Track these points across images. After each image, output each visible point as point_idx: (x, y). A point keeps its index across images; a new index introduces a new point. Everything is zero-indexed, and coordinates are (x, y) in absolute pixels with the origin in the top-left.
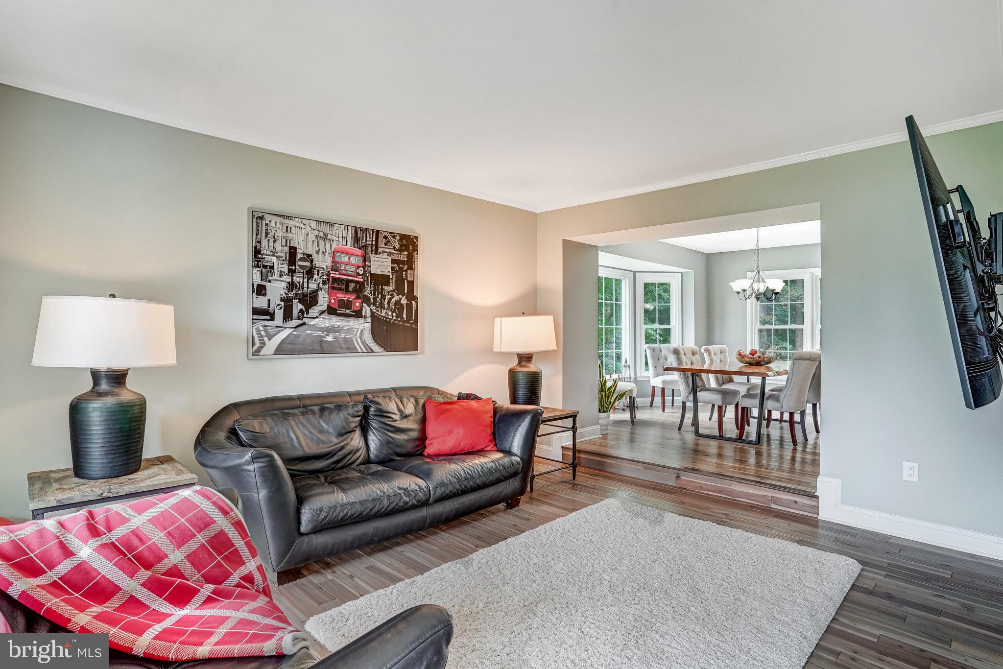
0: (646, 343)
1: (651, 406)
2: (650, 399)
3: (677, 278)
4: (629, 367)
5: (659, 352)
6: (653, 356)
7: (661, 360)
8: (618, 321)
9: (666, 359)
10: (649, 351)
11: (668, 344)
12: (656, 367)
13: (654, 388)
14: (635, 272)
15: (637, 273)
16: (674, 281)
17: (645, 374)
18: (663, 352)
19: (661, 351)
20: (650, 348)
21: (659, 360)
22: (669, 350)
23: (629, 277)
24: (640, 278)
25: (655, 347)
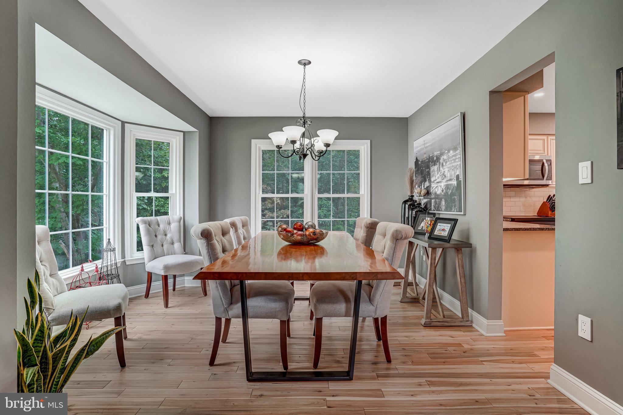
0: (138, 216)
1: (147, 296)
2: (145, 286)
3: (178, 138)
4: (114, 250)
5: (157, 227)
6: (148, 232)
7: (159, 237)
8: (97, 185)
9: (166, 235)
10: (144, 225)
11: (168, 216)
12: (153, 246)
13: (150, 275)
14: (123, 123)
15: (126, 124)
16: (174, 140)
17: (138, 255)
18: (162, 226)
19: (159, 225)
20: (145, 222)
21: (156, 236)
22: (169, 224)
23: (114, 127)
24: (131, 131)
25: (151, 221)
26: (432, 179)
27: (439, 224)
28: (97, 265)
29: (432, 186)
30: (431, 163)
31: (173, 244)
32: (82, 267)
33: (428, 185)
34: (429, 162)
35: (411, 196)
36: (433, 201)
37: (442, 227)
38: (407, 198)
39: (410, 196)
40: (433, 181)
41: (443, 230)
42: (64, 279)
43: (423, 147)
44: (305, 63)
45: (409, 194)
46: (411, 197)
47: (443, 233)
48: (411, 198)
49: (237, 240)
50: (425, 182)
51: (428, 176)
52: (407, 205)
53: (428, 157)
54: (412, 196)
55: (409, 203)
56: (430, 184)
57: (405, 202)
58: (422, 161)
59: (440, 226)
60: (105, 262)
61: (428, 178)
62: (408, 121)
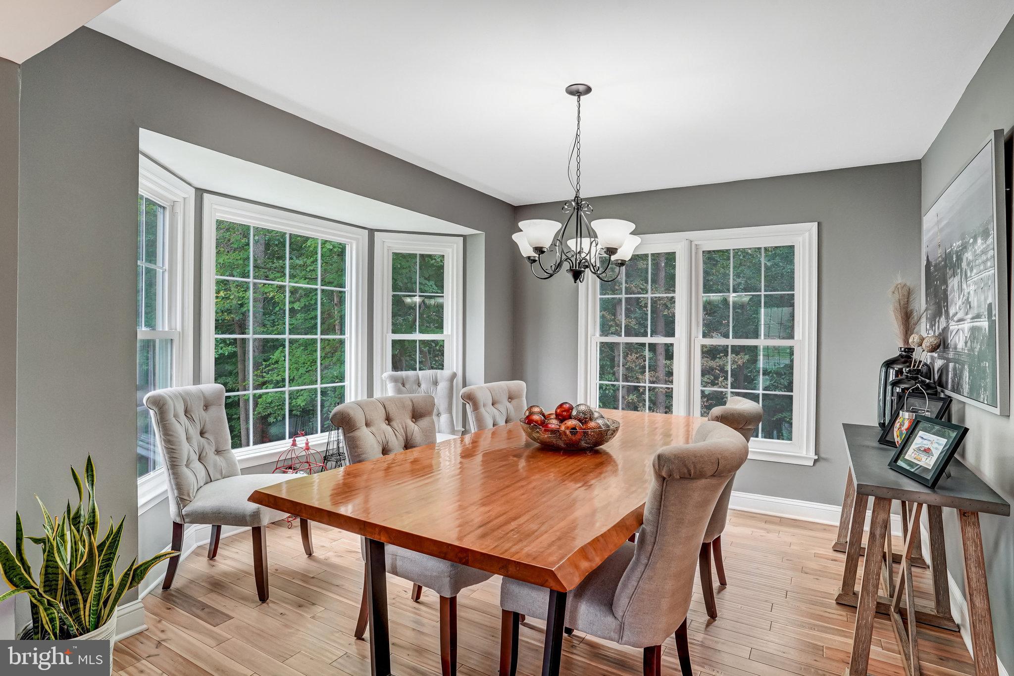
0: (393, 370)
3: (455, 245)
5: (415, 387)
10: (392, 384)
14: (372, 232)
15: (376, 233)
16: (450, 251)
18: (423, 386)
19: (419, 385)
20: (394, 379)
22: (436, 383)
23: (357, 240)
24: (384, 242)
25: (407, 377)
26: (952, 312)
27: (921, 433)
28: (307, 440)
29: (951, 328)
30: (948, 271)
31: (439, 415)
32: (294, 441)
33: (945, 325)
34: (945, 266)
35: (905, 349)
36: (951, 365)
37: (926, 444)
38: (896, 354)
39: (903, 349)
40: (952, 317)
41: (927, 451)
42: (239, 461)
43: (936, 229)
44: (579, 91)
45: (901, 344)
46: (905, 351)
47: (924, 459)
48: (906, 356)
49: (477, 424)
50: (940, 318)
51: (944, 303)
52: (891, 371)
53: (944, 256)
54: (910, 349)
55: (897, 367)
56: (948, 321)
57: (889, 364)
58: (935, 266)
59: (922, 438)
60: (332, 436)
61: (944, 307)
62: (921, 169)
